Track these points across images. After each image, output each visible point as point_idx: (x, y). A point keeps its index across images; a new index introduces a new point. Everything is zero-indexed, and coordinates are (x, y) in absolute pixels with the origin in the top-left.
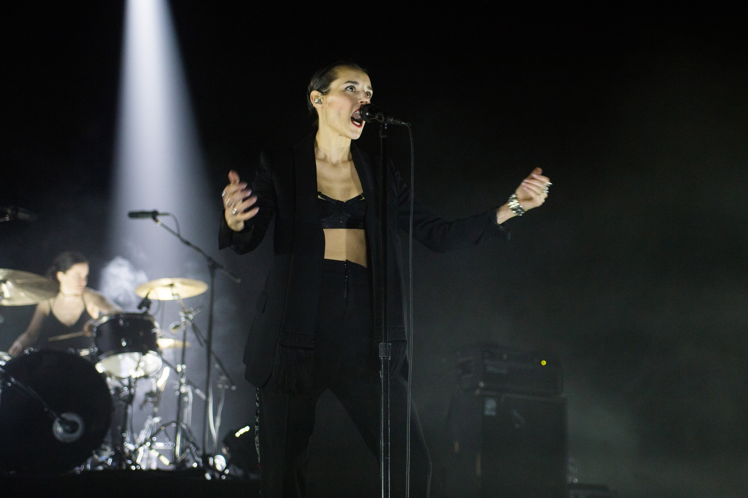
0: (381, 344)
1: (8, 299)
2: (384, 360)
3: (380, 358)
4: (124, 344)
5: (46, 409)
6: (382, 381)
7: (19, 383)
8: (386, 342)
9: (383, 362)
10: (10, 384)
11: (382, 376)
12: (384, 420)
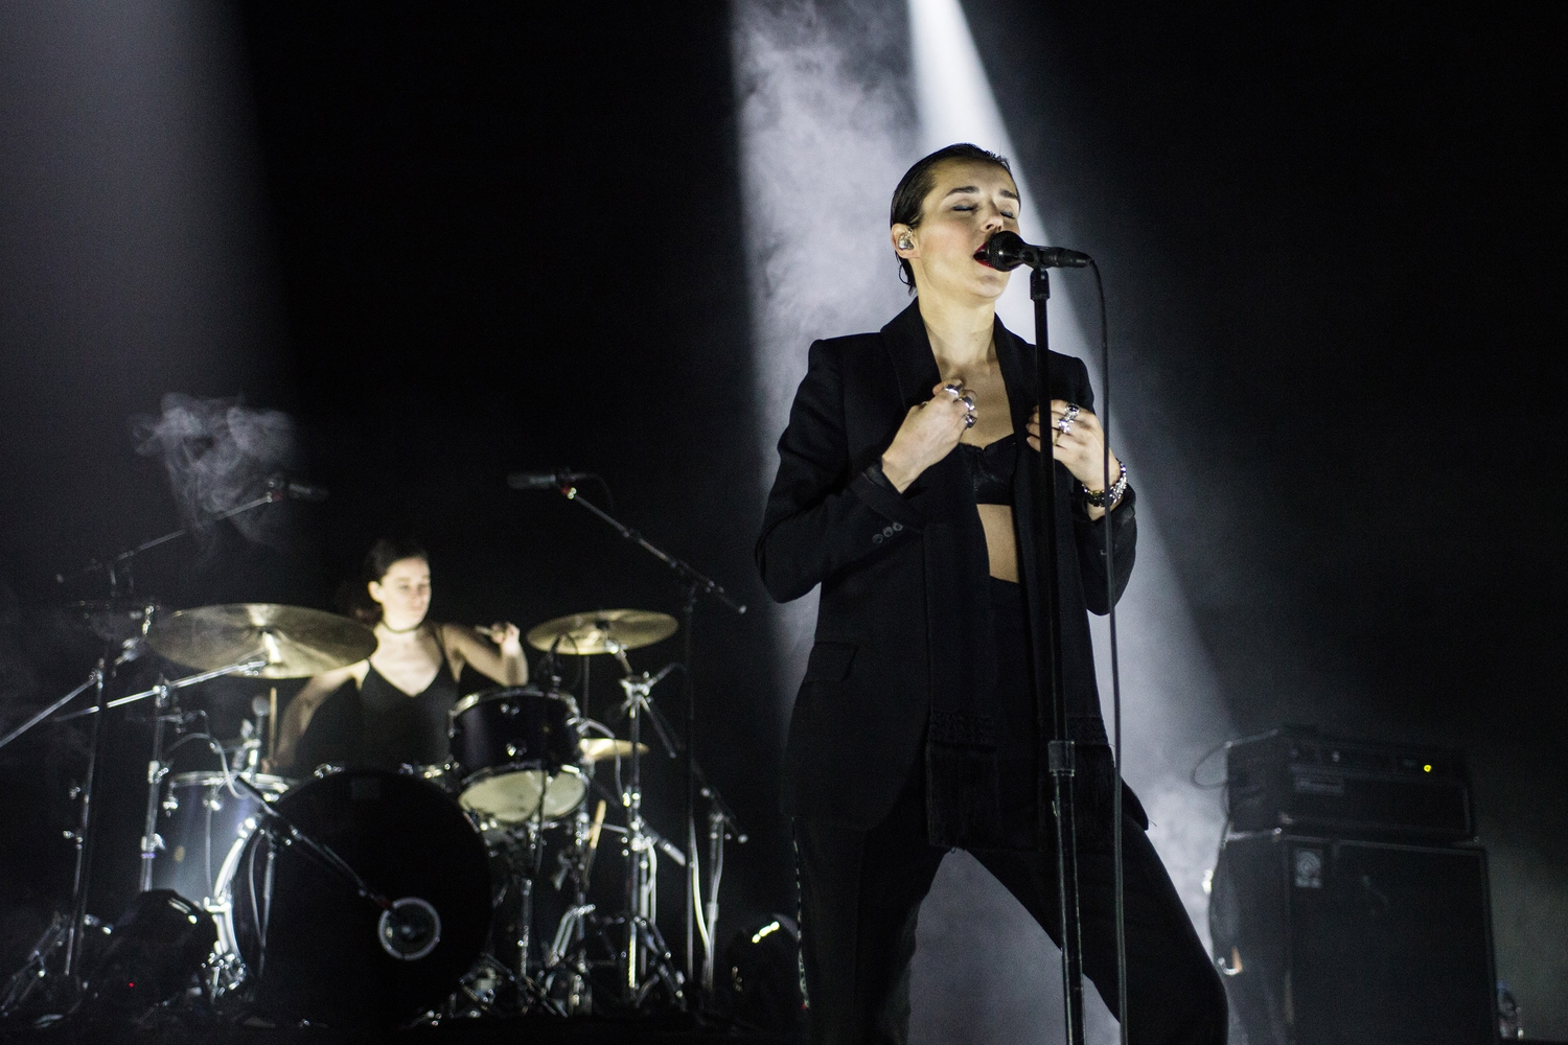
0: (1053, 742)
1: (279, 665)
2: (1060, 776)
3: (1052, 773)
4: (512, 752)
5: (362, 893)
6: (1059, 823)
7: (307, 840)
8: (1062, 737)
9: (1057, 781)
10: (289, 842)
11: (1057, 813)
12: (1067, 908)
